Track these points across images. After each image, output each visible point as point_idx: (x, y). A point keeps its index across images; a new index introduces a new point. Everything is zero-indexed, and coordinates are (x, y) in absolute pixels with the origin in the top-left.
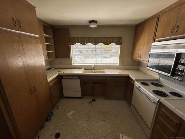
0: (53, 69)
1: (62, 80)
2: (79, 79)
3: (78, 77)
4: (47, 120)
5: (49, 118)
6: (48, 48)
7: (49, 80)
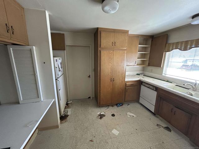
0: (142, 75)
1: (142, 86)
2: (156, 91)
3: (155, 88)
4: (117, 105)
5: (118, 105)
6: (143, 56)
7: (126, 80)
